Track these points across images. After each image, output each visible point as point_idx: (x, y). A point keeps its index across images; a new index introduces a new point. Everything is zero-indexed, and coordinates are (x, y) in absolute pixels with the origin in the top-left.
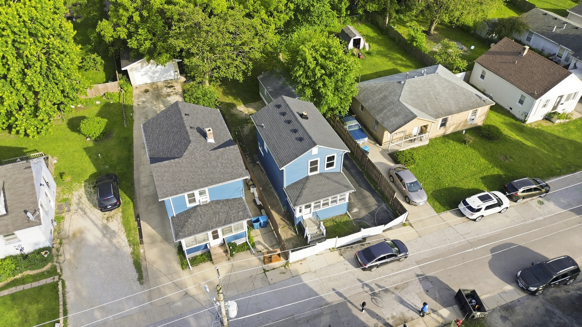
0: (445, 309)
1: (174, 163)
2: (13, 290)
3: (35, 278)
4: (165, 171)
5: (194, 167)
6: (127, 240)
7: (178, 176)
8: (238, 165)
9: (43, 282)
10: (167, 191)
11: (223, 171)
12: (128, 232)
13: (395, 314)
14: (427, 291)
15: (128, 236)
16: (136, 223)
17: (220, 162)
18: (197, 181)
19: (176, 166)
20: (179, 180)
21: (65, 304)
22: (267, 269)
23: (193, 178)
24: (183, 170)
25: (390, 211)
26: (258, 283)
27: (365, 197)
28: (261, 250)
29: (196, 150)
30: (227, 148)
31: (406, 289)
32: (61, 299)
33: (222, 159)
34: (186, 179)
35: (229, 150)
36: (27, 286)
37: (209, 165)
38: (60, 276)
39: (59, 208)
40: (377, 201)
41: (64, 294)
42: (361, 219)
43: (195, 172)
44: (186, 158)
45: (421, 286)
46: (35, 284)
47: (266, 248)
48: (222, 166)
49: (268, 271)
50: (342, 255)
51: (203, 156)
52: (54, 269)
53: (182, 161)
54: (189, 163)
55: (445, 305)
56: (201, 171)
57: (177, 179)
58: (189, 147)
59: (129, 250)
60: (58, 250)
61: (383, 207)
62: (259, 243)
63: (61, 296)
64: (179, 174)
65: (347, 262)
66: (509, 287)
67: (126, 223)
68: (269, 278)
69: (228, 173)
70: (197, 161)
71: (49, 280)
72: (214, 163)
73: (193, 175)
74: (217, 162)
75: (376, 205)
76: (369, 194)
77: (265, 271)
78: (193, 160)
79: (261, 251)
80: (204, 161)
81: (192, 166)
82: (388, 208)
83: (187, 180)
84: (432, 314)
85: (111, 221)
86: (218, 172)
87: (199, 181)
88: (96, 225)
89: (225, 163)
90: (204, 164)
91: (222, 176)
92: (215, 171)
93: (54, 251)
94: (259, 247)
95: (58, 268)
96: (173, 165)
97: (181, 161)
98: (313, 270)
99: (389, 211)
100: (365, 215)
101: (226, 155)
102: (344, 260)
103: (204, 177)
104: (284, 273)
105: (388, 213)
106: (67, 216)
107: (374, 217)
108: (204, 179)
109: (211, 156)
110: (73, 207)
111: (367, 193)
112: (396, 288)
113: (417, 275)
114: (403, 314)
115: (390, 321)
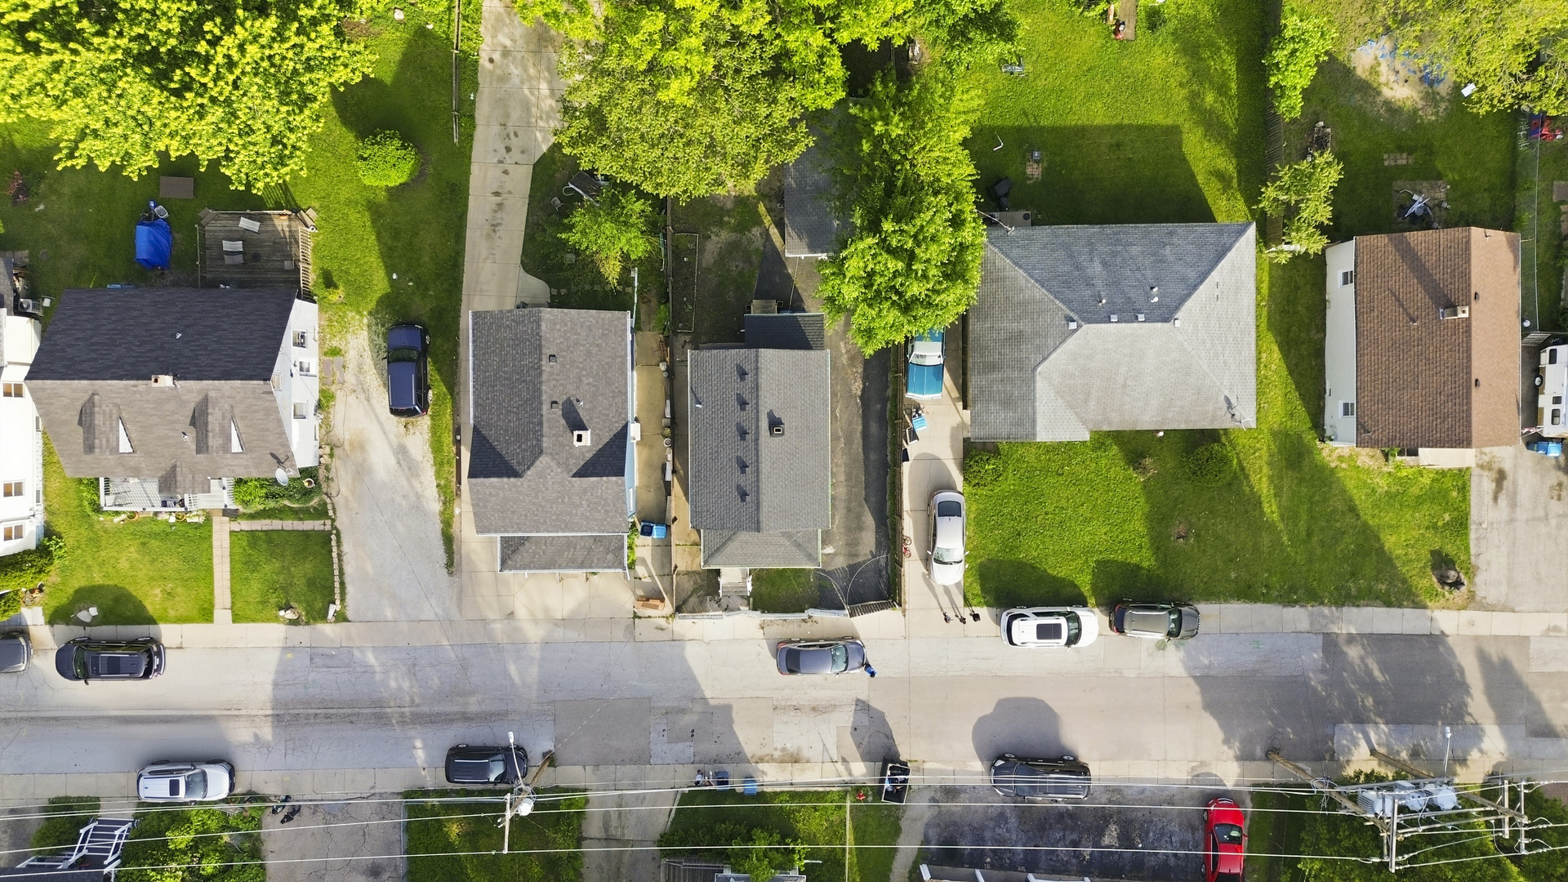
0: (862, 764)
1: (508, 484)
3: (299, 515)
4: (491, 493)
5: (540, 498)
6: (435, 484)
7: (512, 507)
8: (616, 511)
9: (309, 525)
10: (491, 524)
11: (588, 514)
12: (439, 464)
13: (788, 746)
14: (855, 729)
15: (438, 475)
16: (454, 448)
17: (587, 500)
18: (542, 520)
19: (510, 490)
20: (513, 512)
21: (341, 573)
22: (639, 614)
23: (536, 515)
24: (521, 498)
25: (887, 573)
26: (619, 634)
27: (860, 528)
28: (641, 576)
29: (549, 471)
30: (605, 478)
31: (827, 715)
32: (336, 566)
33: (592, 495)
34: (523, 513)
35: (606, 482)
36: (287, 525)
37: (566, 500)
38: (333, 521)
40: (878, 544)
41: (339, 555)
42: (828, 573)
43: (542, 506)
44: (530, 481)
45: (852, 719)
46: (300, 526)
47: (651, 576)
48: (588, 506)
49: (640, 618)
50: (763, 628)
51: (560, 483)
52: (323, 506)
53: (522, 484)
54: (533, 489)
55: (867, 757)
56: (551, 507)
57: (508, 510)
58: (538, 463)
59: (436, 507)
60: (327, 468)
61: (878, 561)
62: (643, 562)
63: (335, 560)
64: (514, 504)
65: (764, 643)
66: (978, 766)
67: (436, 446)
68: (637, 631)
69: (596, 520)
70: (547, 489)
71: (318, 525)
72: (576, 499)
73: (537, 510)
74: (580, 498)
75: (871, 552)
76: (873, 522)
77: (636, 616)
78: (541, 486)
79: (640, 579)
80: (559, 492)
81: (537, 496)
82: (887, 565)
83: (526, 515)
84: (839, 764)
85: (412, 431)
86: (579, 514)
87: (545, 521)
88: (388, 441)
89: (595, 503)
90: (559, 498)
91: (585, 523)
92: (574, 511)
93: (322, 473)
94: (640, 570)
95: (329, 507)
96: (506, 486)
97: (519, 483)
98: (707, 640)
99: (884, 572)
100: (840, 566)
101: (599, 491)
102: (762, 637)
103: (554, 517)
104: (662, 629)
105: (881, 576)
106: (340, 394)
107: (852, 575)
108: (554, 520)
109: (573, 486)
110: (350, 376)
111: (869, 521)
112: (814, 709)
113: (858, 700)
114: (799, 749)
115: (777, 754)
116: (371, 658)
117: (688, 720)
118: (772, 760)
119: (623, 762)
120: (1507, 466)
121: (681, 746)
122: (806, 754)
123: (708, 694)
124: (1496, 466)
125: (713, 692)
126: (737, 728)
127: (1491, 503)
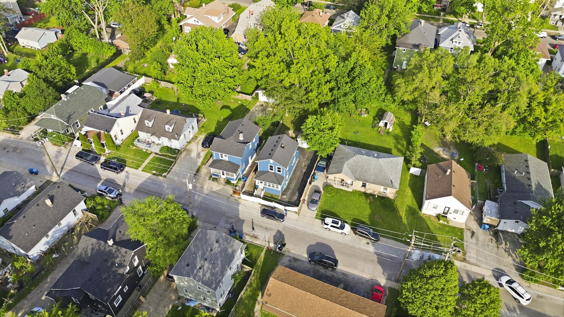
0: (273, 244)
1: (222, 140)
2: (162, 157)
3: (170, 157)
8: (241, 152)
9: (171, 159)
11: (235, 151)
12: (205, 158)
14: (275, 236)
15: (203, 160)
18: (226, 151)
19: (222, 142)
20: (220, 147)
21: (171, 169)
23: (224, 149)
24: (223, 144)
26: (225, 198)
27: (294, 195)
29: (232, 140)
30: (242, 144)
31: (269, 231)
32: (171, 167)
36: (166, 158)
38: (176, 160)
39: (193, 139)
40: (297, 199)
41: (173, 166)
43: (226, 147)
44: (227, 141)
45: (275, 234)
46: (168, 159)
48: (236, 149)
50: (261, 207)
51: (232, 143)
52: (176, 157)
53: (225, 141)
54: (226, 143)
56: (228, 148)
59: (200, 164)
60: (182, 152)
64: (221, 145)
66: (306, 256)
67: (206, 155)
68: (230, 199)
69: (236, 153)
71: (172, 160)
72: (234, 147)
75: (295, 200)
77: (231, 196)
81: (226, 145)
83: (222, 148)
84: (267, 242)
85: (203, 152)
88: (197, 150)
89: (238, 149)
91: (233, 153)
92: (232, 150)
98: (246, 205)
100: (286, 201)
102: (260, 209)
103: (229, 151)
106: (193, 143)
109: (235, 144)
110: (197, 141)
112: (266, 228)
113: (278, 230)
114: (258, 235)
115: (251, 235)
116: (165, 185)
117: (232, 220)
118: (249, 235)
119: (211, 224)
120: (475, 231)
121: (227, 225)
122: (259, 237)
123: (240, 217)
124: (472, 230)
125: (241, 217)
126: (244, 226)
127: (470, 238)
